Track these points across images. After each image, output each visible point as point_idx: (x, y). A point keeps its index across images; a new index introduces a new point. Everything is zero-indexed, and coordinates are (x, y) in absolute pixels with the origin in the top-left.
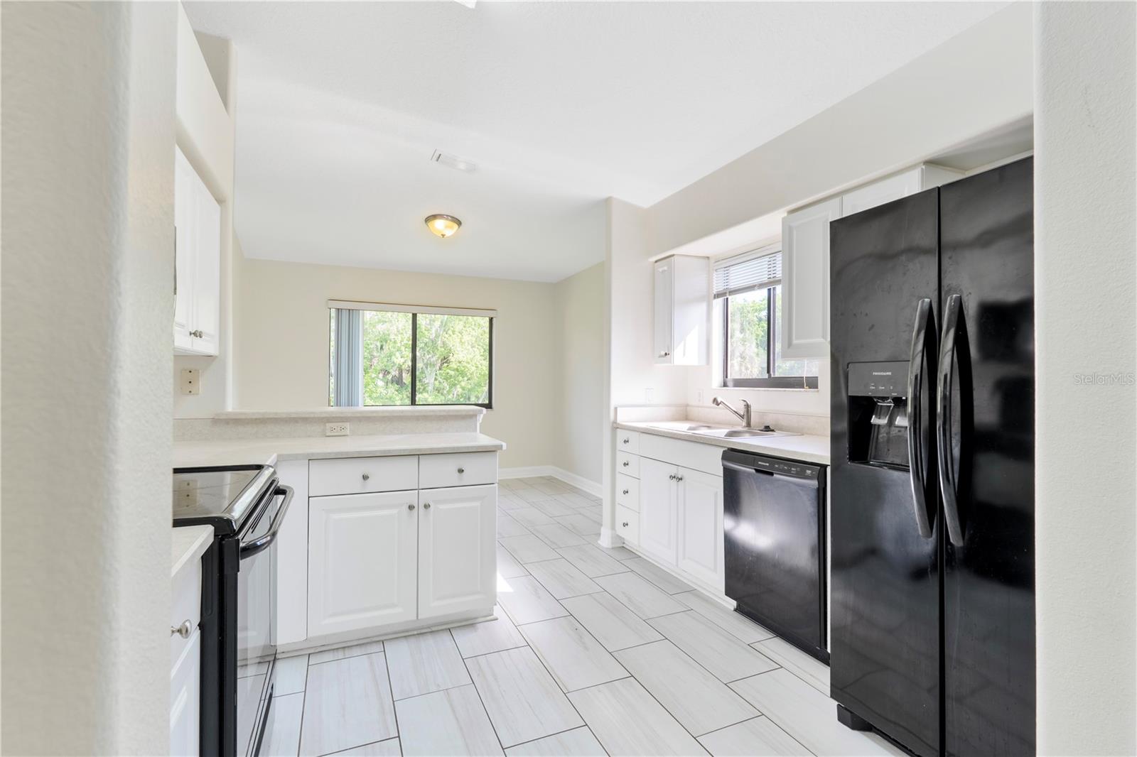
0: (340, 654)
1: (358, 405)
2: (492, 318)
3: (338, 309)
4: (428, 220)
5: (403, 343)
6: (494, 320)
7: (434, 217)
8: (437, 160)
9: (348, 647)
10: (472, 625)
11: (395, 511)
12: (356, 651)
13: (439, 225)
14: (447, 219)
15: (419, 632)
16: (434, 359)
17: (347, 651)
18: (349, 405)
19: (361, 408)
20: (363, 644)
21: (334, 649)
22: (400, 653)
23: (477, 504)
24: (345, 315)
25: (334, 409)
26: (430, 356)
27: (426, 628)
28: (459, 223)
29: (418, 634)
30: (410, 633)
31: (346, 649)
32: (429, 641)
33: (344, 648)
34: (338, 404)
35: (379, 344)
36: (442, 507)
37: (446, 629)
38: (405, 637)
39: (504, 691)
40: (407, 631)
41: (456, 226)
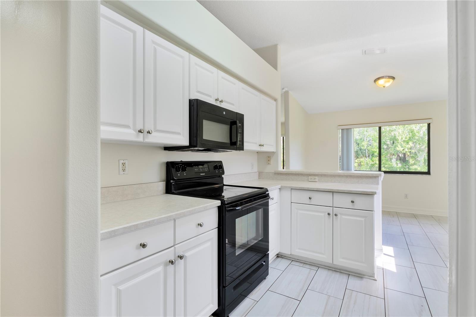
0: (302, 265)
1: (351, 170)
2: (429, 124)
3: (342, 129)
4: (375, 81)
5: (402, 140)
6: (431, 125)
7: (379, 79)
8: (365, 54)
9: (306, 264)
10: (362, 278)
11: (322, 214)
12: (308, 266)
13: (381, 82)
14: (386, 78)
15: (335, 270)
16: (423, 147)
17: (305, 265)
18: (347, 170)
19: (353, 171)
20: (312, 265)
21: (301, 262)
22: (322, 274)
23: (363, 219)
24: (345, 131)
25: (341, 172)
26: (421, 146)
27: (338, 269)
28: (393, 78)
29: (334, 271)
30: (331, 269)
31: (305, 264)
32: (337, 276)
33: (305, 263)
34: (343, 169)
35: (392, 142)
36: (344, 217)
37: (348, 274)
38: (329, 269)
39: (355, 310)
40: (330, 267)
41: (391, 81)
